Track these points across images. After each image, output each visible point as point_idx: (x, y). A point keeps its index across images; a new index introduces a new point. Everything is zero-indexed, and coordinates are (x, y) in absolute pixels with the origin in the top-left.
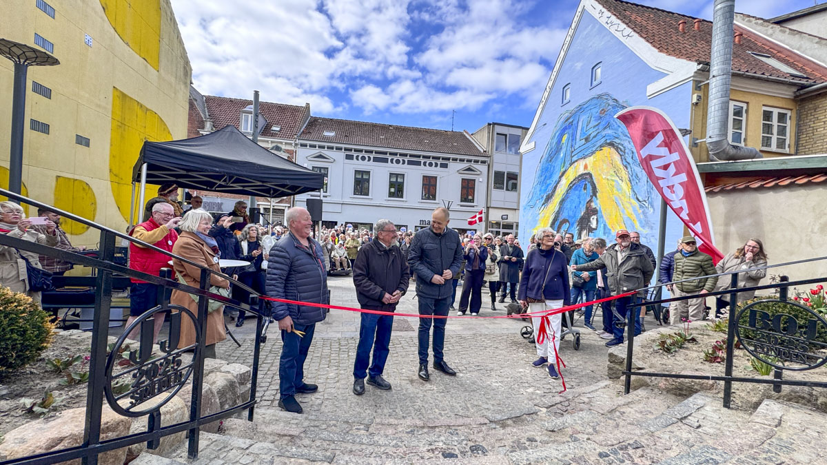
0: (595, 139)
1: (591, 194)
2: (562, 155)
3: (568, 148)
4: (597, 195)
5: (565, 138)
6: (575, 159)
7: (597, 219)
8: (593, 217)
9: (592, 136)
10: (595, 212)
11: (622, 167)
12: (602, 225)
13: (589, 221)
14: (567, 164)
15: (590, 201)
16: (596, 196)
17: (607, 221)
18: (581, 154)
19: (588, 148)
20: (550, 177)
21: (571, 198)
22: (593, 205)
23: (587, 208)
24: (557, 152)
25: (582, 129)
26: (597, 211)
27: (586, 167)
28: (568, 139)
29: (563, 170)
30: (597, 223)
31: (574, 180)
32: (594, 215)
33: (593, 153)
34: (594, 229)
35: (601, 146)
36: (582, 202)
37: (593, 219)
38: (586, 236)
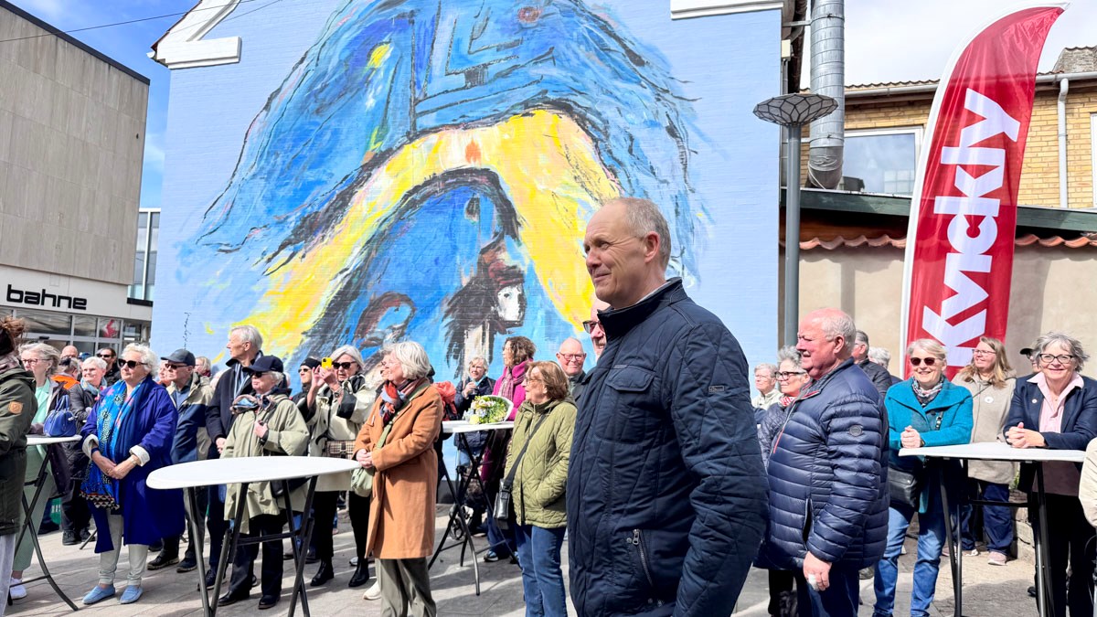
0: (503, 83)
1: (498, 229)
2: (370, 102)
3: (399, 87)
4: (521, 232)
5: (381, 55)
6: (427, 121)
7: (521, 298)
8: (507, 290)
9: (493, 70)
10: (513, 277)
11: (598, 168)
12: (541, 314)
13: (494, 301)
14: (397, 133)
15: (495, 247)
16: (515, 236)
17: (556, 303)
18: (451, 115)
19: (479, 102)
20: (321, 160)
21: (418, 233)
22: (506, 259)
23: (483, 266)
24: (346, 89)
25: (455, 44)
26: (520, 275)
27: (472, 151)
28: (396, 61)
29: (376, 147)
30: (523, 307)
31: (427, 183)
32: (511, 285)
33: (497, 118)
34: (512, 324)
35: (526, 105)
36: (463, 248)
37: (506, 296)
38: (483, 341)
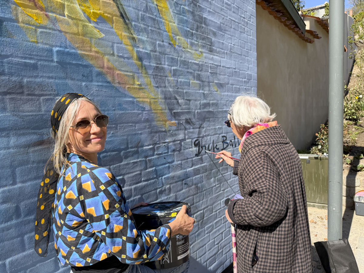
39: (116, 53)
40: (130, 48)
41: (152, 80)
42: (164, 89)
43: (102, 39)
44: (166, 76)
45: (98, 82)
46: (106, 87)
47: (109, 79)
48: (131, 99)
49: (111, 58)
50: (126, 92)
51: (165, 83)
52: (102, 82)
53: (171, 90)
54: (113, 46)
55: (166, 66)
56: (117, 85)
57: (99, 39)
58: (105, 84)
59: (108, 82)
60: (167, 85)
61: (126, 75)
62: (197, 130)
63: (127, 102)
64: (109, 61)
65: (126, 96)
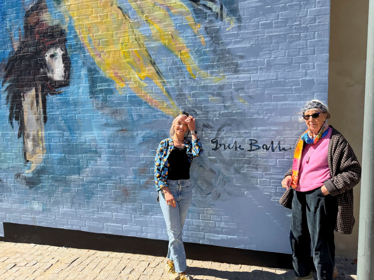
7: (65, 58)
10: (56, 36)
12: (84, 72)
13: (42, 63)
15: (38, 8)
17: (97, 60)
22: (48, 19)
26: (62, 34)
30: (67, 67)
34: (60, 84)
37: (52, 56)
38: (38, 102)
39: (153, 92)
40: (162, 87)
41: (175, 102)
42: (184, 106)
43: (147, 87)
44: (186, 98)
45: (144, 106)
46: (148, 108)
47: (150, 104)
48: (161, 113)
49: (151, 94)
50: (159, 110)
51: (185, 102)
52: (147, 106)
53: (189, 106)
54: (152, 89)
55: (187, 92)
56: (154, 107)
57: (146, 87)
58: (147, 107)
59: (150, 106)
60: (186, 103)
61: (159, 101)
62: (216, 132)
63: (159, 115)
64: (150, 96)
65: (158, 111)
